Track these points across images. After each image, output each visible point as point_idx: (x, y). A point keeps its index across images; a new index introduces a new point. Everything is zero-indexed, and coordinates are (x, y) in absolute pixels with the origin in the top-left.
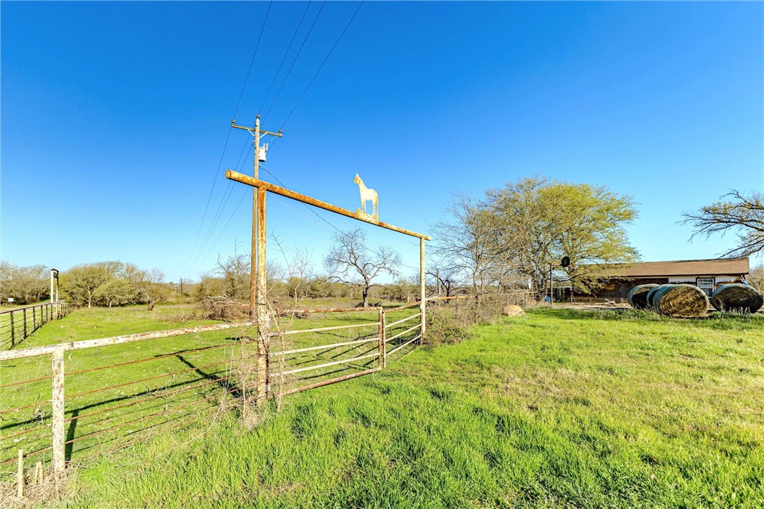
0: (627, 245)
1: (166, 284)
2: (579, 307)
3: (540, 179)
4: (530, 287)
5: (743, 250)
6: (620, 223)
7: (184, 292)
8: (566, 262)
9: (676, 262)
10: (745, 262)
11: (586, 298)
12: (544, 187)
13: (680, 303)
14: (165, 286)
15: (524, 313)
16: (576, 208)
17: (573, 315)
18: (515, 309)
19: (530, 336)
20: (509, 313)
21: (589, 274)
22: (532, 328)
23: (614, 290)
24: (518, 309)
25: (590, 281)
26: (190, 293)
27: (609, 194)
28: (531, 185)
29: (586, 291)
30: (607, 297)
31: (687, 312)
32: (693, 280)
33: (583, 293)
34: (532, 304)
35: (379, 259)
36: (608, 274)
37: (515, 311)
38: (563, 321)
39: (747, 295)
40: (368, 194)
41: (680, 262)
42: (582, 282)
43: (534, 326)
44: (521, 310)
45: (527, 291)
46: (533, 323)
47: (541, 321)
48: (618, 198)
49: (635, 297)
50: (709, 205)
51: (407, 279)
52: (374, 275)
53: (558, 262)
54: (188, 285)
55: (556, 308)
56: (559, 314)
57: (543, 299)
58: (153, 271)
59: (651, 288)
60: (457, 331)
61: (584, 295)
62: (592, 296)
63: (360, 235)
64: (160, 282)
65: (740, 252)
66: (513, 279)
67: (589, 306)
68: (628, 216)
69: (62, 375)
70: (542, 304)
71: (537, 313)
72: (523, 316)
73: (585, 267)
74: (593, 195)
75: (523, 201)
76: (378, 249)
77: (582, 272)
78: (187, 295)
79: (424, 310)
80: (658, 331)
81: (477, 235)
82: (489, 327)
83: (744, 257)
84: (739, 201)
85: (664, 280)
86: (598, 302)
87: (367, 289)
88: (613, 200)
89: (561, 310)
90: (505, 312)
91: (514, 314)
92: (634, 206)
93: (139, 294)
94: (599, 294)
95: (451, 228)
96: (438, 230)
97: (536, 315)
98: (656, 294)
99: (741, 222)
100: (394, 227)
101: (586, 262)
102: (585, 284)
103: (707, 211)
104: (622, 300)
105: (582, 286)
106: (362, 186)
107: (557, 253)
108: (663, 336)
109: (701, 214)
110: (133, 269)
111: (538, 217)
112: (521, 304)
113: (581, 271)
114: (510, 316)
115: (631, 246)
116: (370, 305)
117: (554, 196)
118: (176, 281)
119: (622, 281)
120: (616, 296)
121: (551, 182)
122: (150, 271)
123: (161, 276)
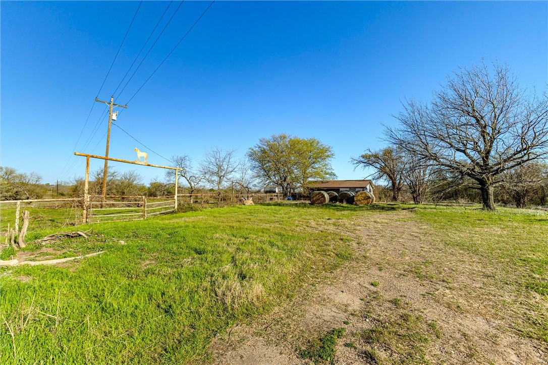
1: (43, 185)
4: (277, 192)
7: (60, 191)
14: (41, 187)
15: (253, 204)
20: (246, 204)
26: (65, 193)
32: (348, 189)
39: (348, 197)
40: (141, 154)
44: (252, 202)
54: (64, 187)
57: (286, 199)
58: (32, 174)
64: (38, 183)
69: (19, 208)
78: (62, 195)
79: (176, 199)
93: (17, 192)
100: (157, 166)
106: (138, 151)
110: (12, 172)
115: (334, 172)
118: (53, 183)
122: (28, 174)
123: (39, 179)
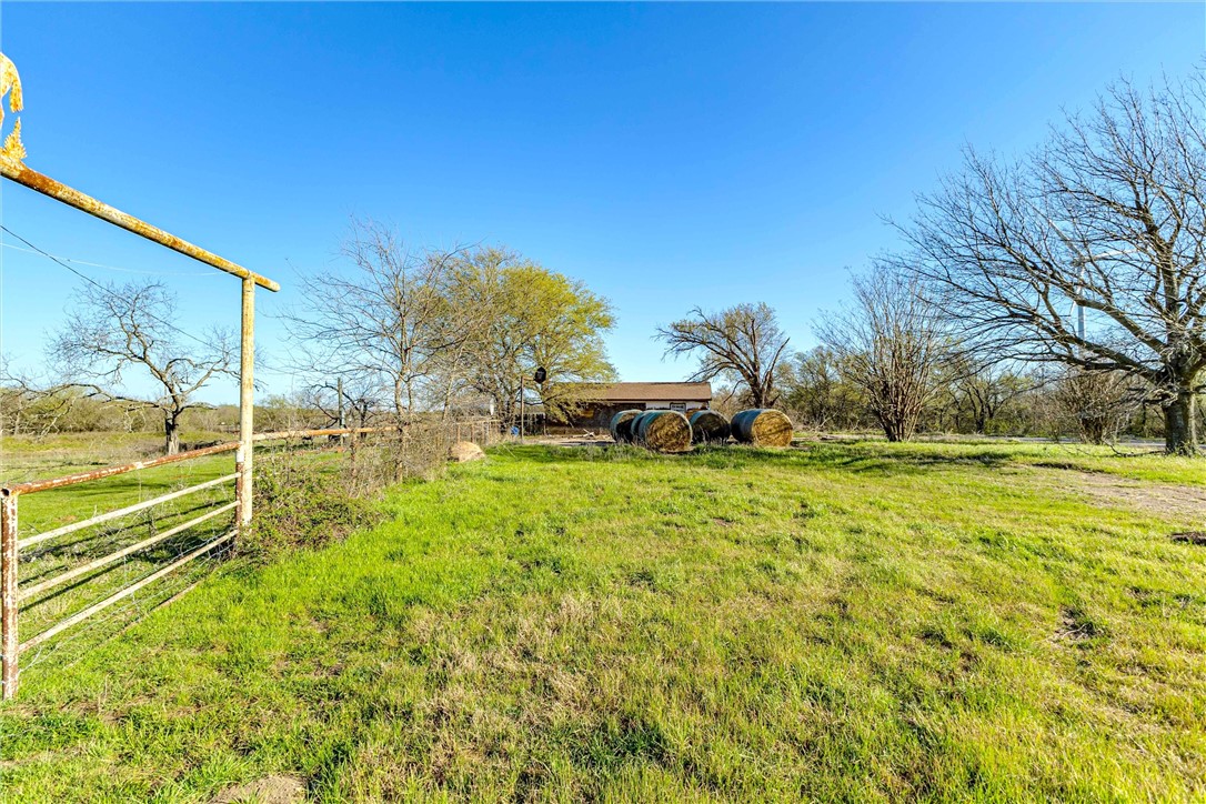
0: (604, 361)
2: (557, 441)
3: (507, 251)
4: (492, 411)
5: (703, 374)
6: (598, 331)
8: (541, 376)
9: (652, 384)
10: (707, 386)
11: (562, 429)
12: (512, 267)
13: (667, 434)
15: (483, 455)
16: (552, 302)
17: (551, 455)
18: (470, 449)
19: (494, 501)
20: (461, 457)
21: (565, 396)
22: (497, 484)
23: (592, 418)
24: (475, 448)
25: (568, 405)
27: (587, 292)
28: (495, 259)
29: (564, 419)
30: (585, 426)
31: (673, 445)
33: (559, 421)
34: (494, 439)
35: (213, 353)
36: (588, 396)
37: (469, 452)
38: (541, 466)
39: (718, 424)
41: (656, 383)
42: (559, 406)
43: (499, 479)
44: (479, 450)
45: (488, 419)
46: (497, 474)
47: (511, 468)
48: (597, 298)
49: (619, 426)
50: (677, 321)
51: (287, 396)
52: (199, 385)
53: (531, 377)
55: (528, 444)
56: (532, 455)
57: (509, 431)
59: (635, 414)
60: (342, 508)
61: (560, 424)
62: (569, 425)
63: (159, 296)
65: (701, 376)
66: (467, 398)
67: (566, 440)
68: (606, 323)
70: (508, 438)
71: (504, 453)
72: (482, 460)
73: (563, 385)
74: (571, 290)
75: (483, 280)
76: (210, 333)
77: (559, 392)
80: (664, 476)
81: (402, 309)
82: (422, 487)
83: (705, 382)
84: (701, 320)
85: (642, 406)
86: (575, 433)
87: (176, 413)
88: (590, 299)
89: (535, 447)
90: (454, 455)
91: (469, 457)
92: (612, 311)
94: (577, 424)
95: (352, 289)
96: (323, 287)
97: (501, 458)
98: (642, 422)
99: (702, 343)
101: (561, 378)
102: (562, 409)
103: (675, 327)
104: (601, 430)
105: (558, 413)
107: (527, 364)
108: (673, 484)
109: (671, 330)
111: (505, 307)
112: (480, 440)
113: (557, 391)
114: (462, 461)
115: (610, 362)
116: (183, 447)
117: (527, 281)
119: (602, 407)
120: (594, 424)
121: (522, 260)
